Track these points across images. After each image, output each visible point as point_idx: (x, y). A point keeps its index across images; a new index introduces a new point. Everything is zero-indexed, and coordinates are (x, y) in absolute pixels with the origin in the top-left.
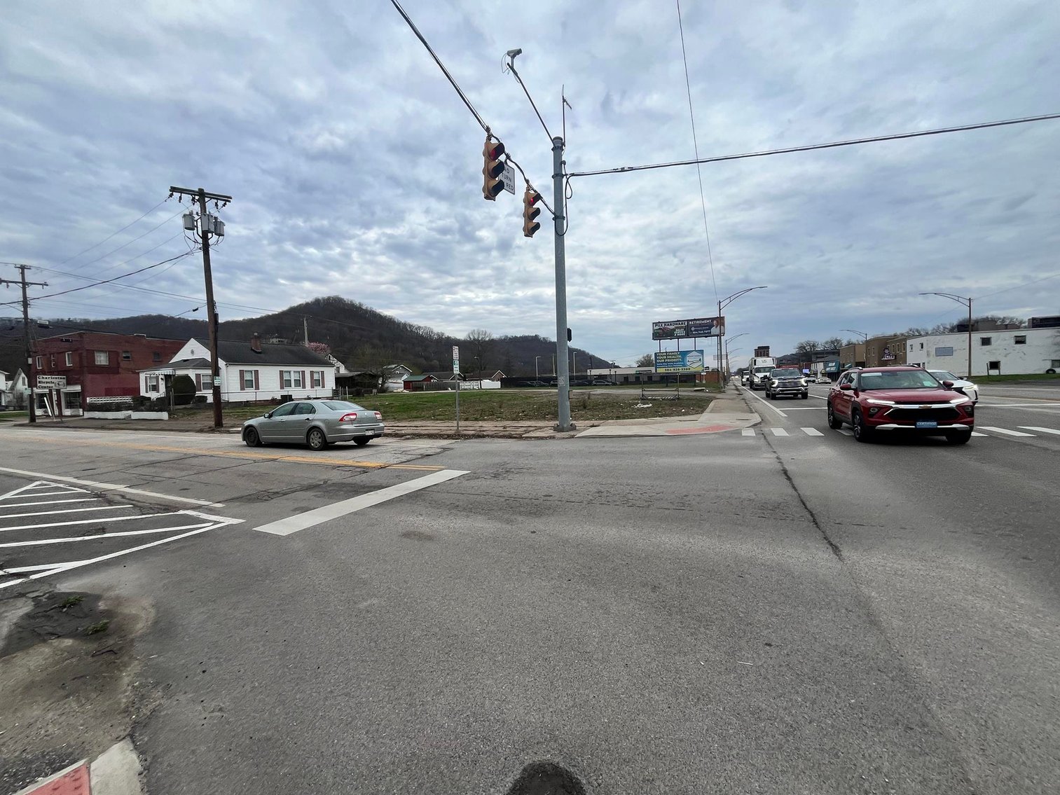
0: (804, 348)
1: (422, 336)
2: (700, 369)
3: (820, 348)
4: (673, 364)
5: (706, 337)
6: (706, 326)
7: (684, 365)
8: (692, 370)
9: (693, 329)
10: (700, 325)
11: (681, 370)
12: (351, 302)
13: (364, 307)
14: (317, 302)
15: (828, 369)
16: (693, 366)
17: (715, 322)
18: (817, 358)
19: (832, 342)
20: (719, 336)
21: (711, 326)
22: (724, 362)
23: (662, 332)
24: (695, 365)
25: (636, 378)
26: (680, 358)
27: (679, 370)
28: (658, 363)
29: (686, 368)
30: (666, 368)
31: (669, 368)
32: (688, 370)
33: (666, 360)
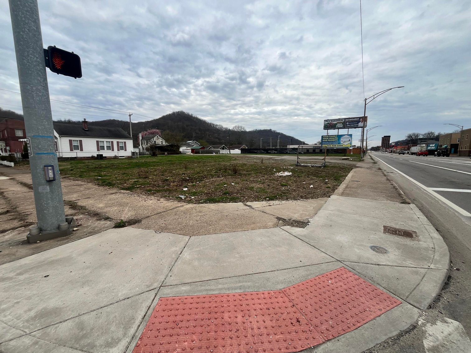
0: (411, 137)
1: (218, 129)
2: (349, 146)
3: (421, 137)
4: (332, 142)
5: (355, 128)
6: (356, 122)
7: (339, 143)
8: (344, 146)
9: (348, 123)
10: (352, 121)
11: (336, 146)
12: (188, 113)
13: (193, 116)
14: (174, 114)
15: (429, 148)
16: (344, 143)
17: (361, 119)
18: (421, 141)
19: (429, 134)
20: (363, 127)
21: (358, 122)
22: (365, 143)
23: (329, 125)
24: (345, 144)
25: (313, 150)
26: (337, 139)
27: (335, 146)
28: (324, 142)
29: (340, 145)
30: (328, 145)
31: (330, 145)
32: (341, 146)
33: (328, 140)
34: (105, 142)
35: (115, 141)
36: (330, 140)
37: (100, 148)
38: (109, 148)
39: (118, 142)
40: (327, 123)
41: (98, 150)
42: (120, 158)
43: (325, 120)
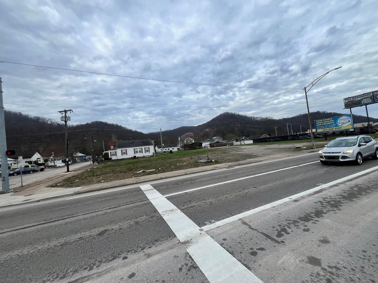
2: (350, 127)
4: (328, 126)
7: (336, 126)
8: (343, 128)
16: (343, 125)
23: (352, 103)
24: (345, 125)
26: (333, 122)
27: (333, 129)
28: (318, 126)
29: (338, 127)
30: (324, 129)
31: (326, 129)
32: (340, 129)
33: (323, 124)
34: (138, 149)
35: (143, 147)
36: (325, 124)
37: (135, 152)
38: (140, 152)
39: (145, 148)
40: (347, 101)
41: (135, 154)
42: (146, 157)
43: (344, 99)
